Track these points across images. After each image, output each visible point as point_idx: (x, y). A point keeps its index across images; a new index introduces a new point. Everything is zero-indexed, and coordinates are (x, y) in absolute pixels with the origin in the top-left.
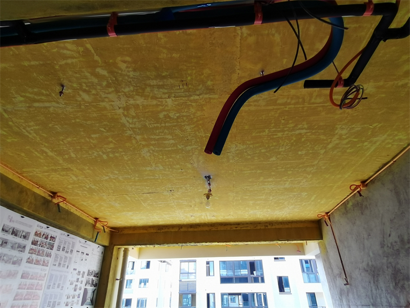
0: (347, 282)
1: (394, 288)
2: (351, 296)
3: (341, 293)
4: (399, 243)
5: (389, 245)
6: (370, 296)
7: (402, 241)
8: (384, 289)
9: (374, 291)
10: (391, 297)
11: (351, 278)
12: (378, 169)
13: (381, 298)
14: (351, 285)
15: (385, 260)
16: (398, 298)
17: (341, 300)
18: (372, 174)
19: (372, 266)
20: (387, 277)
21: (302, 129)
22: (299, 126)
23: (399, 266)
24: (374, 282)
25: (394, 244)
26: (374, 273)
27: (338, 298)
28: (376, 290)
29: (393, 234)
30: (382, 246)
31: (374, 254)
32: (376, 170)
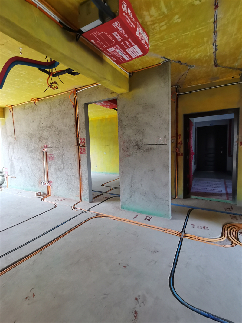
0: (15, 139)
1: (38, 142)
2: (16, 145)
3: (10, 143)
4: (45, 127)
5: (41, 127)
6: (27, 145)
7: (47, 126)
8: (34, 142)
9: (29, 143)
10: (36, 145)
11: (18, 137)
12: (46, 96)
13: (31, 146)
14: (17, 140)
15: (37, 132)
16: (38, 145)
17: (9, 146)
18: (43, 97)
19: (31, 133)
20: (37, 138)
21: (24, 72)
22: (23, 71)
23: (43, 135)
24: (30, 140)
25: (43, 127)
26: (31, 136)
27: (7, 146)
28: (30, 143)
29: (44, 123)
30: (38, 127)
31: (33, 129)
32: (45, 96)
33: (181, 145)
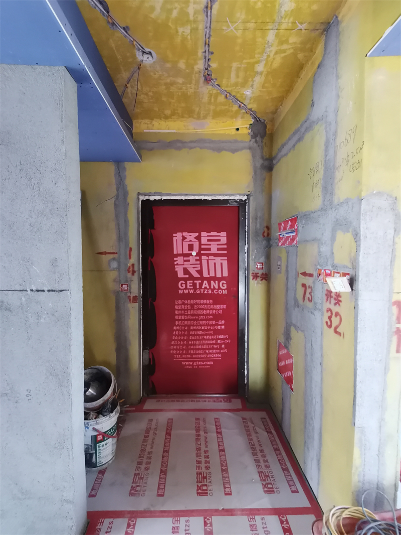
33: (133, 274)
